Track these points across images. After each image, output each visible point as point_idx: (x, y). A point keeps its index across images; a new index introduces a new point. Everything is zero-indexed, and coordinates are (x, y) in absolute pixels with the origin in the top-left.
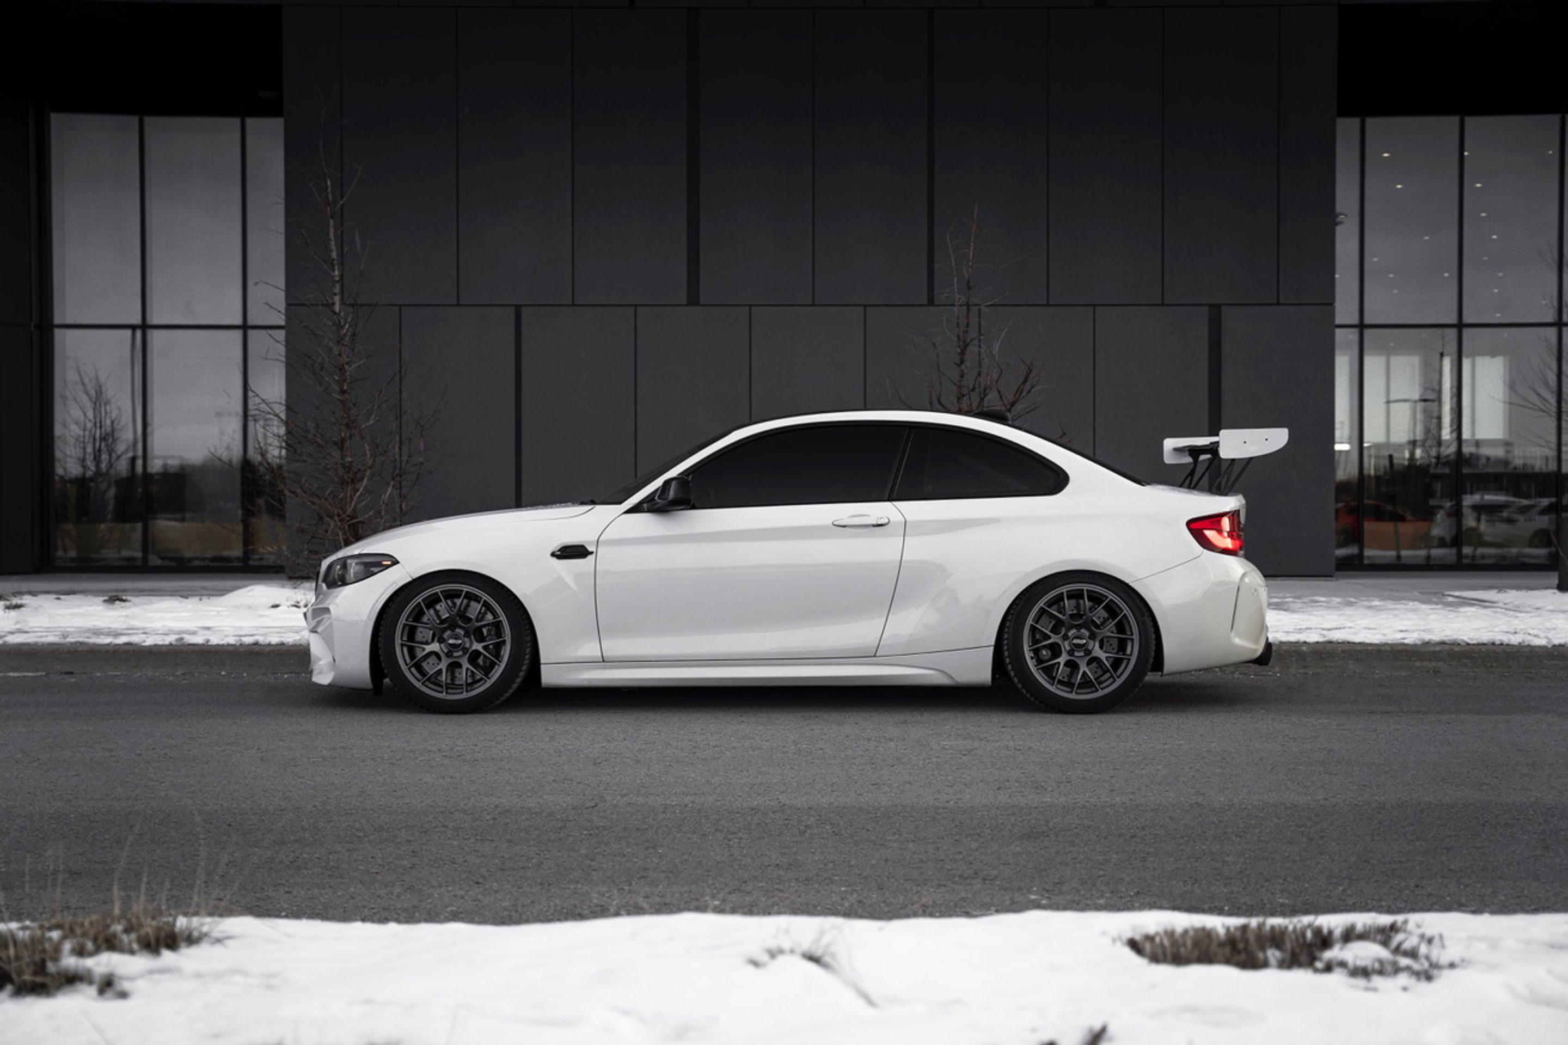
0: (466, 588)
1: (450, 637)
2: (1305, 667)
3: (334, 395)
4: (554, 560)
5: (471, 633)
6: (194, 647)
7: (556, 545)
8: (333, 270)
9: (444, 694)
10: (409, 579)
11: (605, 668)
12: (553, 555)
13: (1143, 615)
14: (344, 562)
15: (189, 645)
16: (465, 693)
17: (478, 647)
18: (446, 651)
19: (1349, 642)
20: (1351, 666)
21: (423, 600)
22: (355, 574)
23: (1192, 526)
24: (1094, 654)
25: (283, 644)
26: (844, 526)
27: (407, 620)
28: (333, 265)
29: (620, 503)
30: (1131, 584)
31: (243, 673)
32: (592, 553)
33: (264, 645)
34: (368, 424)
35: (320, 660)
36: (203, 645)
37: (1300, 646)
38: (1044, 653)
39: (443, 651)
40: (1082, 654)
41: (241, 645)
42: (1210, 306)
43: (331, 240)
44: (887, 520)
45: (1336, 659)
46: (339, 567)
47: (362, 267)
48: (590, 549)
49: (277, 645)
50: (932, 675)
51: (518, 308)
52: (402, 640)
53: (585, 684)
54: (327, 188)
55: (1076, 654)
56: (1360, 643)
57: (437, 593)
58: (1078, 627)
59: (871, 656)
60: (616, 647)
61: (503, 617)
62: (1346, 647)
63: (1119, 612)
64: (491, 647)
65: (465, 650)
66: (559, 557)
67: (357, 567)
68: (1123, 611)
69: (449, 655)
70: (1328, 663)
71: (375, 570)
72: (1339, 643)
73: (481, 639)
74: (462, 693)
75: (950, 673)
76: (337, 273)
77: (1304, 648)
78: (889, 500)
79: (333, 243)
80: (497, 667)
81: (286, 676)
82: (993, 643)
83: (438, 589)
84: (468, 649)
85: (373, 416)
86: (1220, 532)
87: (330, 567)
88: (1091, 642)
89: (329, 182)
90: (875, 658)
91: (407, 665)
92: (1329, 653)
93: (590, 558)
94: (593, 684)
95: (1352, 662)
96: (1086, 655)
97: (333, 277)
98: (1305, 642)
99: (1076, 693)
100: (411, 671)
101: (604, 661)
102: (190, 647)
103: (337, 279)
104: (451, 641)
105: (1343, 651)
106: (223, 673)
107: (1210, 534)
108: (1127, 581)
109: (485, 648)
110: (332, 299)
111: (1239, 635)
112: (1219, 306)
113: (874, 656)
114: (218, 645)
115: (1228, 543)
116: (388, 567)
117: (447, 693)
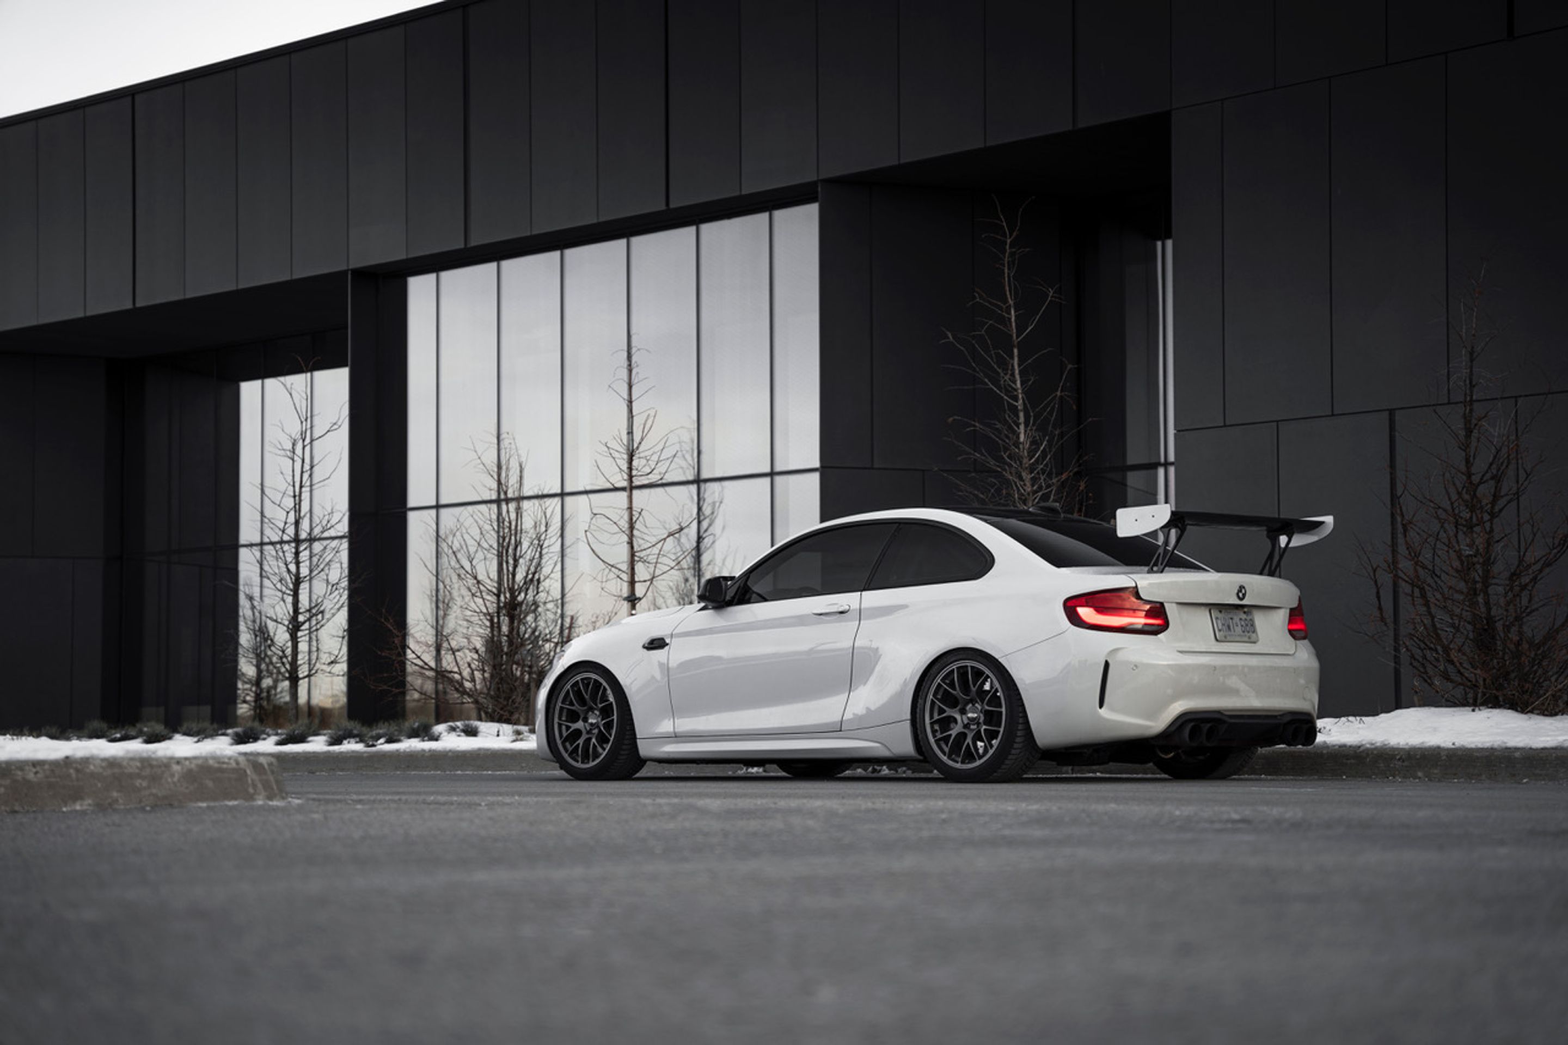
0: (592, 676)
4: (645, 651)
7: (646, 639)
9: (580, 763)
10: (564, 669)
11: (677, 742)
12: (644, 647)
21: (571, 686)
23: (1069, 603)
26: (820, 615)
27: (562, 703)
30: (999, 660)
32: (667, 644)
39: (586, 728)
40: (975, 727)
44: (848, 607)
48: (667, 641)
50: (877, 747)
52: (560, 720)
53: (667, 756)
55: (971, 727)
57: (578, 680)
58: (972, 702)
59: (837, 730)
60: (687, 724)
61: (612, 699)
64: (607, 725)
66: (648, 648)
69: (589, 732)
75: (888, 745)
78: (863, 590)
80: (609, 741)
82: (909, 717)
83: (579, 677)
90: (840, 732)
93: (667, 648)
94: (672, 756)
101: (676, 736)
104: (590, 721)
108: (997, 657)
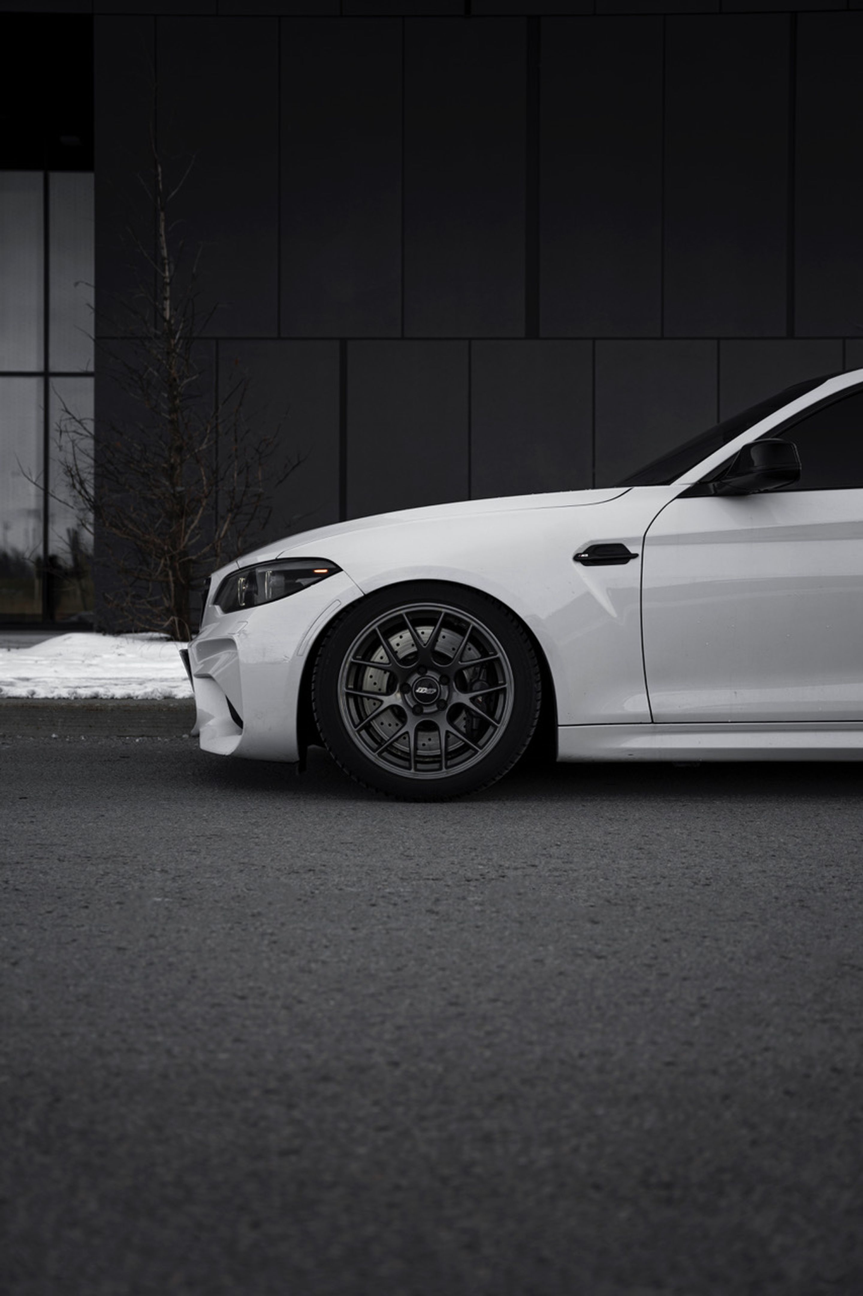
0: (445, 609)
1: (420, 684)
3: (163, 414)
4: (579, 567)
5: (452, 677)
6: (16, 701)
7: (580, 544)
8: (164, 271)
9: (412, 771)
10: (359, 595)
11: (654, 732)
12: (577, 558)
14: (251, 573)
15: (9, 698)
16: (444, 770)
17: (464, 698)
18: (412, 706)
21: (379, 627)
22: (274, 588)
25: (130, 698)
27: (354, 657)
28: (163, 265)
29: (668, 482)
31: (80, 736)
32: (636, 556)
33: (106, 699)
34: (201, 449)
35: (211, 717)
36: (28, 698)
39: (409, 706)
41: (76, 698)
43: (161, 235)
46: (242, 580)
47: (194, 270)
48: (633, 550)
49: (123, 699)
51: (344, 342)
52: (347, 688)
53: (624, 756)
54: (157, 176)
57: (401, 616)
60: (670, 700)
61: (502, 654)
64: (480, 699)
65: (442, 704)
66: (586, 562)
67: (274, 580)
69: (417, 711)
71: (304, 581)
73: (464, 687)
74: (440, 769)
76: (167, 274)
79: (163, 239)
80: (491, 730)
81: (137, 740)
83: (402, 610)
84: (446, 703)
85: (206, 440)
87: (225, 582)
89: (160, 169)
91: (356, 727)
93: (634, 564)
94: (637, 757)
97: (164, 278)
100: (360, 735)
101: (653, 722)
102: (11, 701)
103: (168, 280)
104: (422, 690)
106: (54, 736)
109: (473, 700)
110: (162, 304)
114: (47, 698)
116: (323, 577)
117: (416, 770)
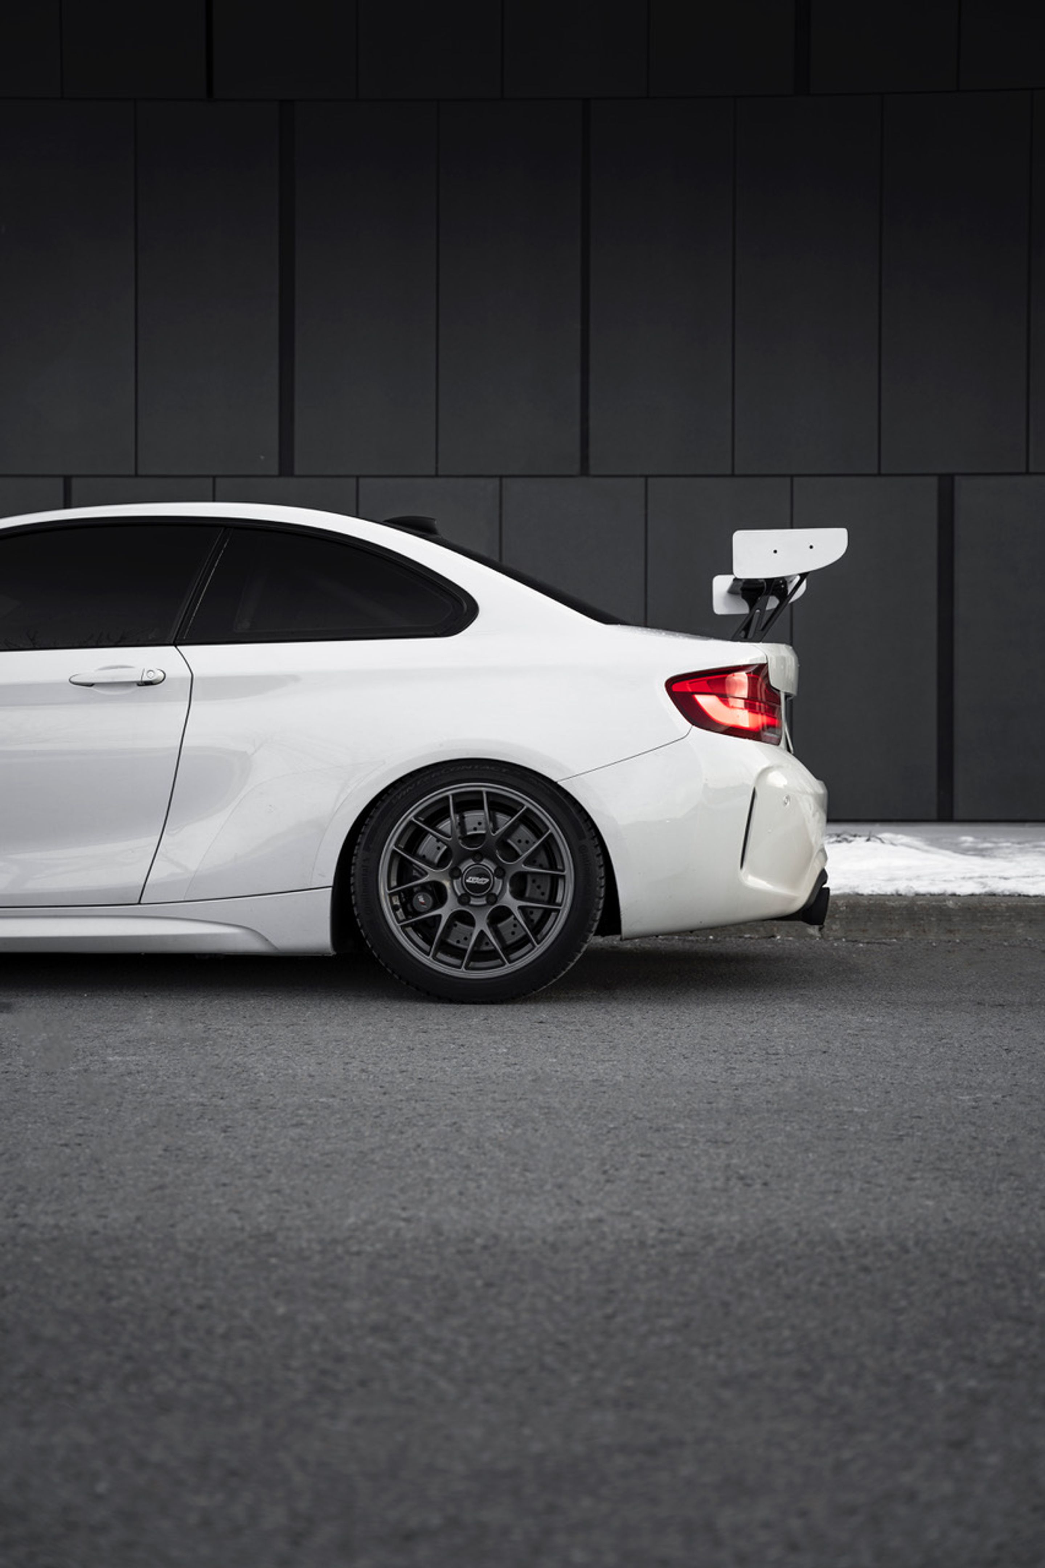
2: (951, 931)
13: (581, 836)
19: (1019, 895)
20: (1020, 930)
23: (676, 688)
24: (501, 903)
26: (91, 685)
30: (560, 783)
37: (945, 901)
38: (421, 900)
40: (483, 901)
42: (940, 476)
44: (161, 675)
45: (998, 919)
50: (234, 935)
55: (473, 902)
56: (1036, 896)
58: (477, 858)
59: (133, 903)
62: (1012, 902)
63: (544, 831)
68: (548, 829)
70: (984, 927)
72: (1005, 896)
75: (263, 933)
77: (950, 903)
78: (175, 645)
82: (331, 882)
86: (724, 698)
88: (499, 883)
90: (139, 906)
92: (987, 910)
95: (1022, 924)
96: (490, 903)
98: (954, 895)
99: (467, 968)
105: (1008, 908)
107: (707, 702)
108: (554, 778)
111: (756, 873)
112: (952, 476)
113: (139, 903)
115: (744, 719)
